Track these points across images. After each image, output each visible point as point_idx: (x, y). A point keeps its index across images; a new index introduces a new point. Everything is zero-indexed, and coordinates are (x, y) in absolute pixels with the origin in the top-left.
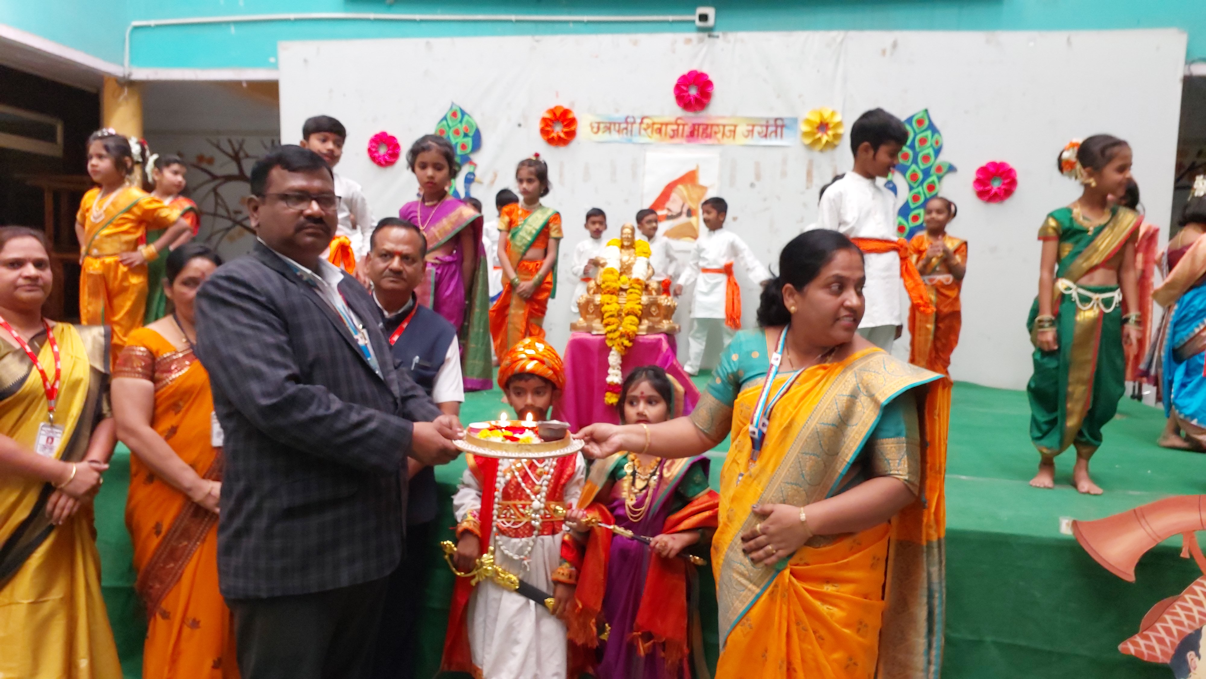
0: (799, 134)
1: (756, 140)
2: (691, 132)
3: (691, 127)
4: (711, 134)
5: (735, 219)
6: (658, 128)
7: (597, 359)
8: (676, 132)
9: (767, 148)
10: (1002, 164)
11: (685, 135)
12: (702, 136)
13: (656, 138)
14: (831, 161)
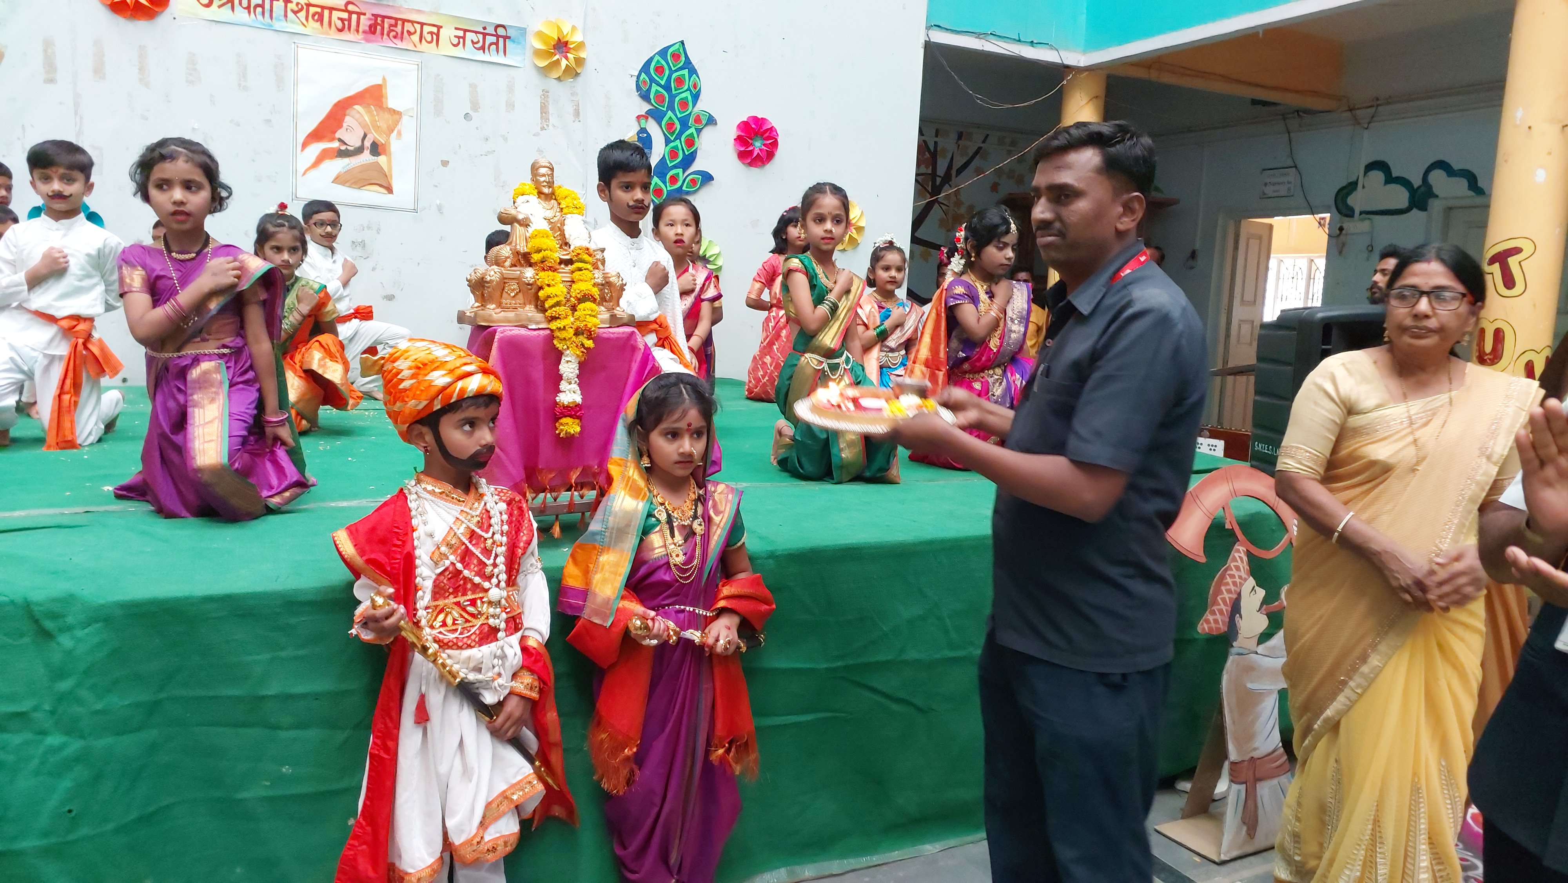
0: (529, 53)
1: (469, 52)
2: (370, 26)
3: (370, 19)
4: (402, 33)
5: (445, 163)
6: (316, 13)
7: (541, 367)
8: (346, 23)
9: (485, 65)
10: (763, 120)
11: (361, 30)
12: (388, 35)
13: (313, 28)
14: (572, 94)
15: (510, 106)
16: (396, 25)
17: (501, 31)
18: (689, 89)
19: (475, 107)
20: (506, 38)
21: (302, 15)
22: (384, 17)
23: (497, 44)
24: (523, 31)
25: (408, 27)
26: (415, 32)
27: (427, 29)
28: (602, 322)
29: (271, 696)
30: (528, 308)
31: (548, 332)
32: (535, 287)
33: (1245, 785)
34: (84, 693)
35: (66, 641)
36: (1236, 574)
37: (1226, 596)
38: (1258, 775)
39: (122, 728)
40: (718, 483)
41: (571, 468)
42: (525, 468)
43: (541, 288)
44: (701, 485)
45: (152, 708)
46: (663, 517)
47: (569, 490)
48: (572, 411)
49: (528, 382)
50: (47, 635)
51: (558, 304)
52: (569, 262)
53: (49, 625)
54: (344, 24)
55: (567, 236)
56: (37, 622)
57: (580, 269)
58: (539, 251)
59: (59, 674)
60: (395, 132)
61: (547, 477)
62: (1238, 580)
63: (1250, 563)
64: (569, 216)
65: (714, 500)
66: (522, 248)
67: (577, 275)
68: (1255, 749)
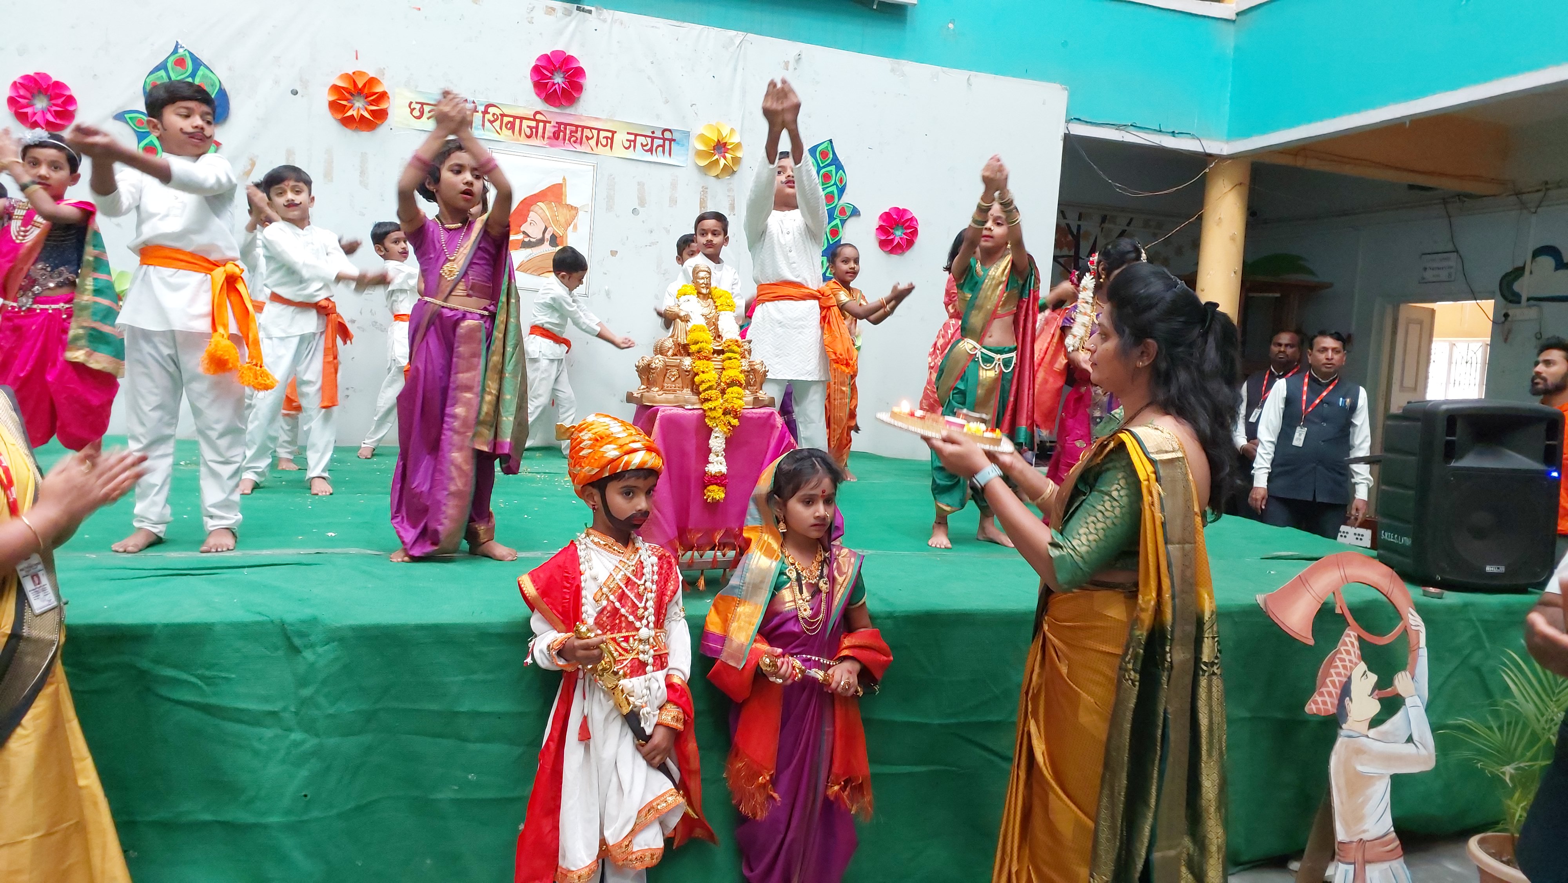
0: (691, 153)
1: (639, 154)
2: (554, 133)
3: (554, 127)
4: (582, 138)
5: (614, 253)
6: (509, 122)
7: (694, 441)
8: (534, 130)
9: (652, 165)
10: (905, 211)
11: (546, 136)
12: (569, 140)
13: (506, 136)
14: (729, 190)
15: (673, 201)
16: (576, 132)
17: (667, 135)
18: (835, 184)
19: (642, 203)
20: (671, 140)
21: (498, 123)
22: (566, 125)
23: (663, 146)
24: (687, 134)
25: (587, 132)
26: (593, 137)
27: (602, 134)
28: (746, 404)
29: (463, 712)
30: (685, 391)
31: (701, 411)
32: (692, 373)
33: (1353, 866)
34: (321, 700)
35: (308, 655)
36: (1347, 657)
37: (1336, 679)
38: (1367, 857)
39: (348, 731)
40: (842, 548)
41: (715, 530)
42: (678, 528)
43: (697, 374)
44: (828, 549)
45: (370, 717)
46: (794, 575)
47: (713, 549)
48: (718, 480)
49: (683, 454)
50: (296, 650)
51: (710, 388)
52: (721, 352)
53: (297, 641)
54: (532, 132)
55: (720, 330)
56: (288, 639)
57: (730, 359)
58: (696, 343)
59: (303, 682)
60: (572, 225)
61: (695, 537)
62: (1347, 663)
63: (1361, 648)
64: (722, 312)
65: (838, 563)
66: (683, 340)
67: (727, 364)
68: (1364, 831)
